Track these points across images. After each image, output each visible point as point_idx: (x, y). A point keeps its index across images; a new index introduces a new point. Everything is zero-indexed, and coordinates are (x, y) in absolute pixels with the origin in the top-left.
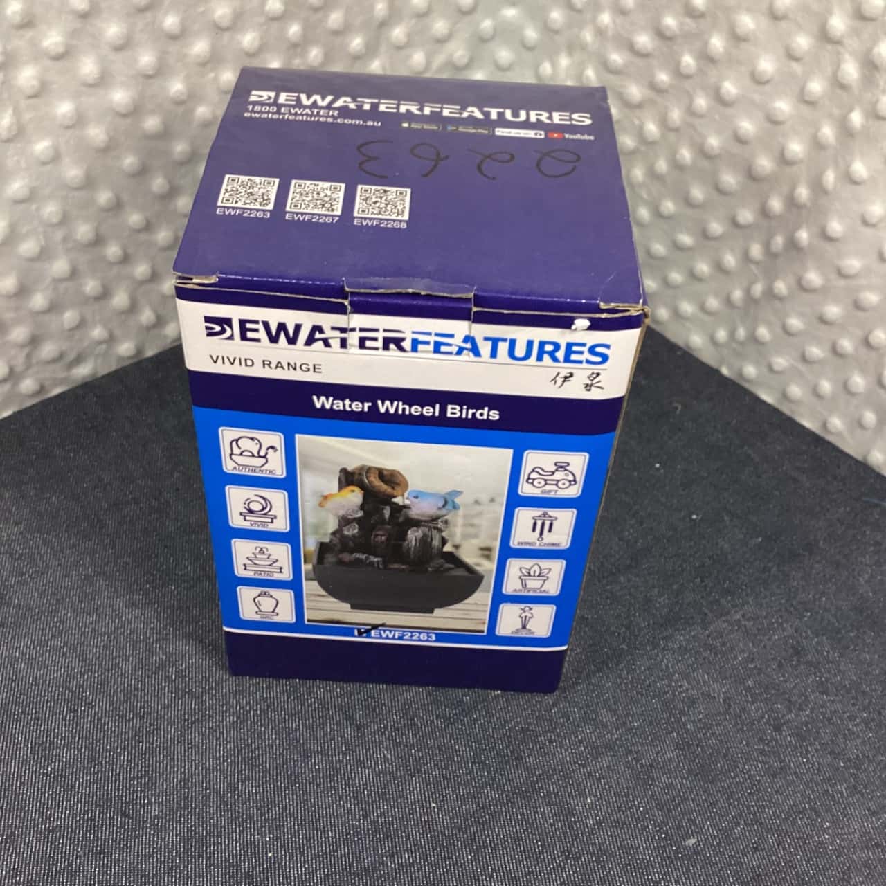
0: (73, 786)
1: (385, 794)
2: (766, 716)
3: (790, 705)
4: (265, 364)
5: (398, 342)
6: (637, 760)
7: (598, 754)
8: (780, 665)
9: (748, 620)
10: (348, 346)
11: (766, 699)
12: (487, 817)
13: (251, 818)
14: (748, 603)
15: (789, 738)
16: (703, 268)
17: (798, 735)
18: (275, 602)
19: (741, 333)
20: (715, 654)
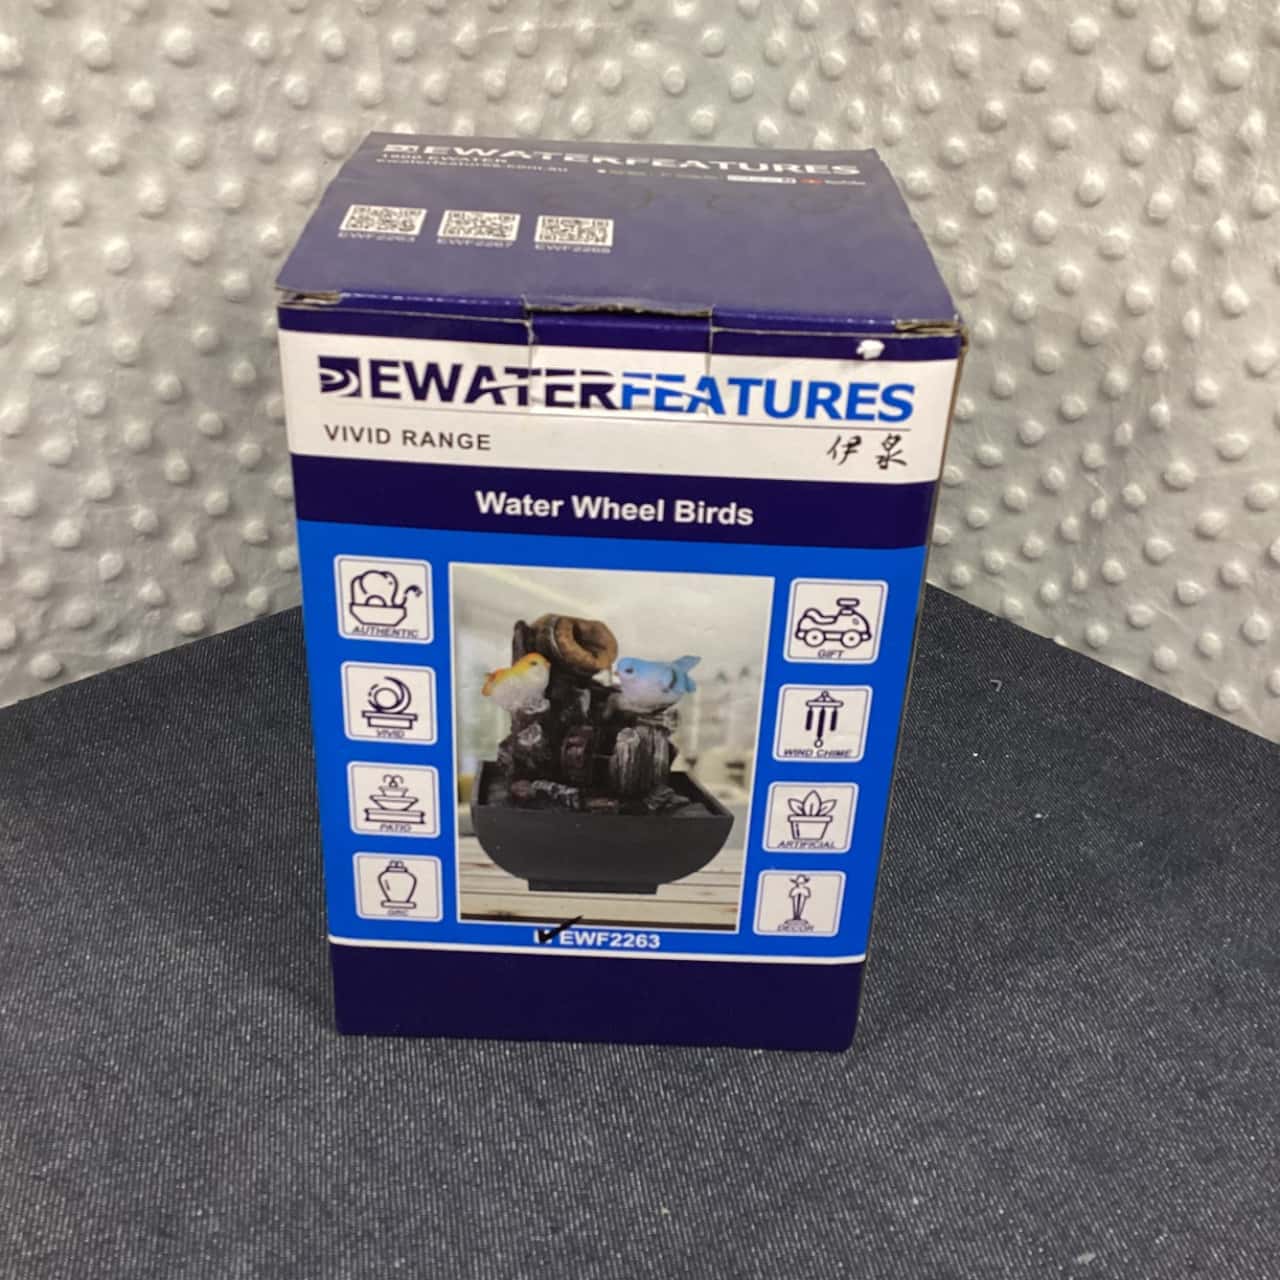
0: (82, 1194)
1: (586, 1195)
2: (1183, 1078)
3: (1218, 1062)
4: (408, 437)
5: (602, 391)
6: (986, 1142)
7: (924, 1134)
8: (1195, 1009)
9: (1137, 949)
10: (530, 401)
11: (1179, 1055)
12: (753, 1227)
13: (370, 1235)
14: (1134, 926)
15: (1223, 1108)
16: (1019, 492)
17: (1236, 1102)
18: (411, 881)
19: (1081, 577)
20: (1094, 996)
